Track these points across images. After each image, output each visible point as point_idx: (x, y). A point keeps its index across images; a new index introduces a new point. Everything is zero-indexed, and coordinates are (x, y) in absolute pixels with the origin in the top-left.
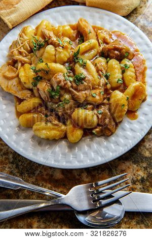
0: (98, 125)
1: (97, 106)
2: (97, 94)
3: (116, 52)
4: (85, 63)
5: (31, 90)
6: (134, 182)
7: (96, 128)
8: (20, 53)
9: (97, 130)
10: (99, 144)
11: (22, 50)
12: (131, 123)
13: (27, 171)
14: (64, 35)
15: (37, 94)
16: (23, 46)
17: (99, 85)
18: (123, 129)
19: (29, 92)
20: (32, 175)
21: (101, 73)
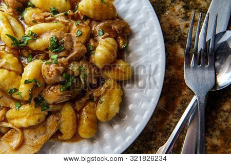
0: (116, 39)
1: (92, 36)
2: (77, 30)
4: (32, 33)
5: (50, 114)
7: (118, 43)
9: (121, 42)
10: (138, 44)
13: (147, 141)
15: (58, 108)
17: (66, 24)
18: (125, 12)
20: (154, 136)
21: (50, 18)
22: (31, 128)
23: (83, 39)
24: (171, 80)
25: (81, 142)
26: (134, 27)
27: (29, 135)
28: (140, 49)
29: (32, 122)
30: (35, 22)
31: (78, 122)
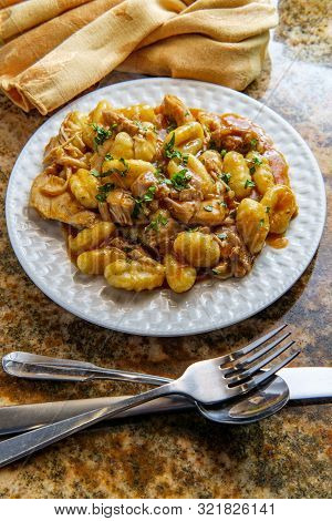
0: (221, 260)
3: (237, 138)
4: (186, 158)
5: (96, 210)
7: (218, 264)
8: (68, 152)
9: (221, 267)
11: (71, 147)
12: (277, 254)
14: (143, 118)
15: (105, 216)
16: (72, 141)
17: (215, 192)
18: (266, 265)
19: (91, 214)
21: (216, 175)
27: (62, 199)
29: (79, 193)
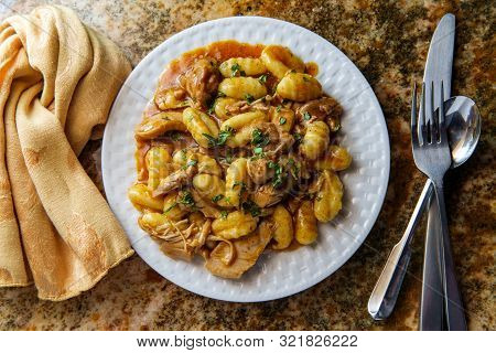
0: (325, 121)
1: (297, 121)
2: (279, 117)
3: (211, 80)
4: (230, 128)
5: (261, 219)
6: (406, 84)
7: (329, 125)
8: (192, 235)
9: (332, 124)
10: (353, 124)
11: (188, 231)
12: (323, 74)
13: (378, 240)
14: (170, 160)
15: (270, 212)
16: (181, 230)
17: (266, 112)
18: (332, 87)
19: (263, 224)
20: (386, 233)
21: (246, 107)
22: (242, 239)
23: (288, 127)
24: (398, 163)
25: (301, 249)
26: (344, 103)
27: (241, 248)
28: (356, 130)
29: (244, 232)
30: (229, 114)
31: (294, 226)
